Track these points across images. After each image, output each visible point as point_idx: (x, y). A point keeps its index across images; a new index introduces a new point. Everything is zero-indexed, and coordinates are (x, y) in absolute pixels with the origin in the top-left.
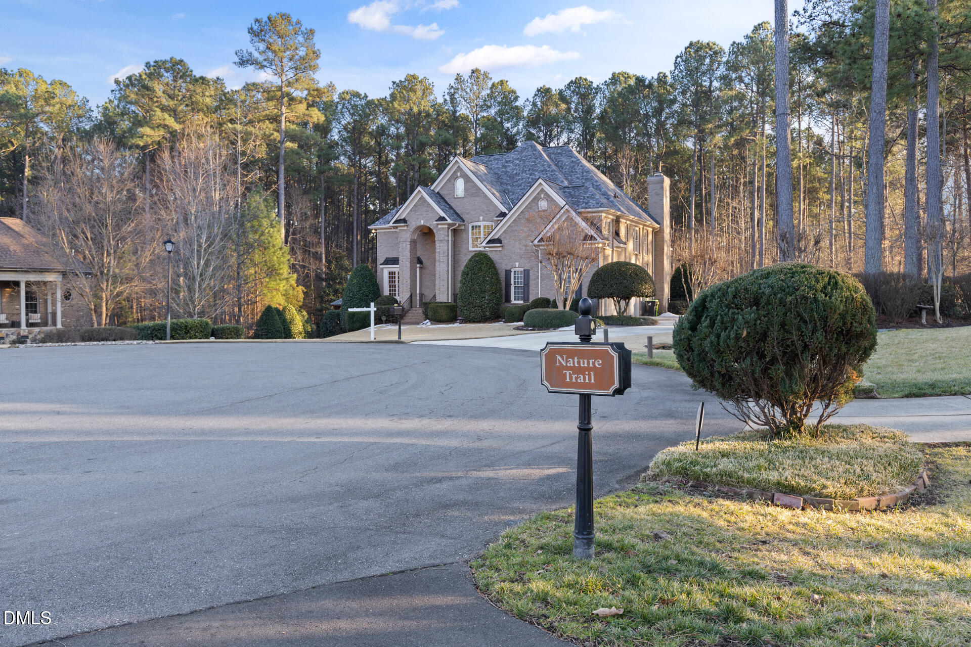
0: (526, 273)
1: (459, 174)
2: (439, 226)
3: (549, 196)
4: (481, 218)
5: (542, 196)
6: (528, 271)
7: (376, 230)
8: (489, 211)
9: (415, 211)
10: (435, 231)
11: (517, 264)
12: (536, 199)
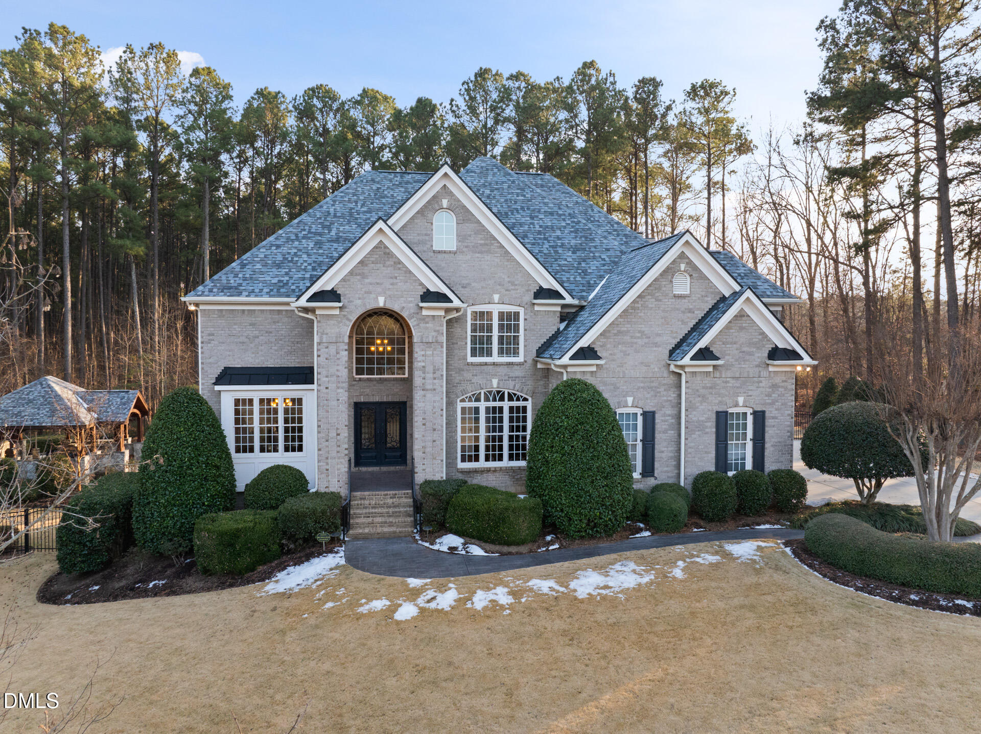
0: (649, 418)
1: (445, 203)
2: (425, 312)
3: (696, 268)
4: (496, 297)
5: (683, 267)
6: (653, 413)
7: (197, 305)
8: (513, 284)
9: (364, 276)
10: (411, 323)
11: (630, 400)
12: (669, 272)
